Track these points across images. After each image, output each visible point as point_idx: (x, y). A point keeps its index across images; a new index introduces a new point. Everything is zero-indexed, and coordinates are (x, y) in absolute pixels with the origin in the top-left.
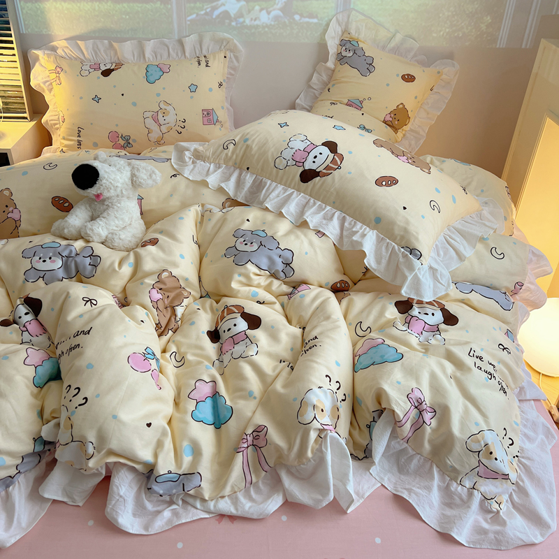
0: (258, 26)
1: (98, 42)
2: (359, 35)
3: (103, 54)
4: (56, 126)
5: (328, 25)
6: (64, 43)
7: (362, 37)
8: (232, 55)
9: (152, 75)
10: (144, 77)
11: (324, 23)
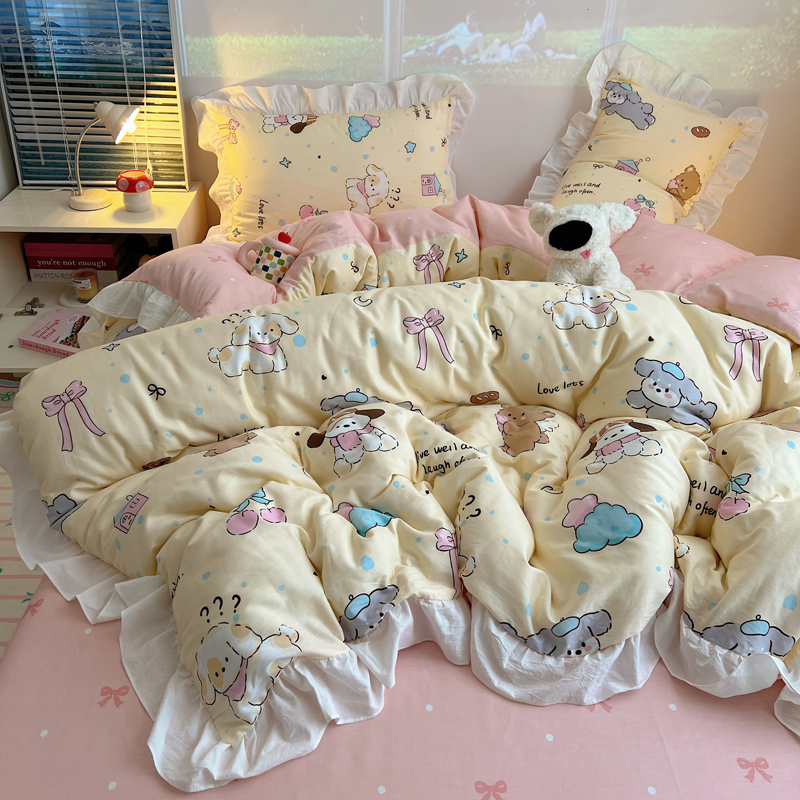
0: (496, 64)
1: (284, 87)
2: (632, 75)
3: (290, 102)
4: (227, 199)
5: (590, 63)
6: (240, 90)
7: (636, 77)
8: (459, 103)
9: (357, 130)
10: (346, 133)
11: (586, 60)
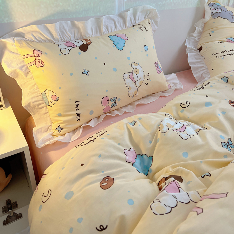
1: (63, 23)
3: (69, 33)
4: (40, 106)
8: (153, 21)
9: (118, 43)
10: (113, 46)
